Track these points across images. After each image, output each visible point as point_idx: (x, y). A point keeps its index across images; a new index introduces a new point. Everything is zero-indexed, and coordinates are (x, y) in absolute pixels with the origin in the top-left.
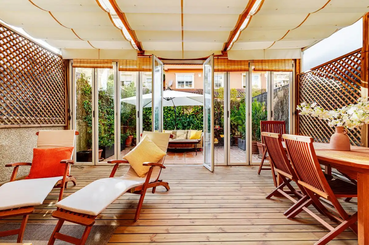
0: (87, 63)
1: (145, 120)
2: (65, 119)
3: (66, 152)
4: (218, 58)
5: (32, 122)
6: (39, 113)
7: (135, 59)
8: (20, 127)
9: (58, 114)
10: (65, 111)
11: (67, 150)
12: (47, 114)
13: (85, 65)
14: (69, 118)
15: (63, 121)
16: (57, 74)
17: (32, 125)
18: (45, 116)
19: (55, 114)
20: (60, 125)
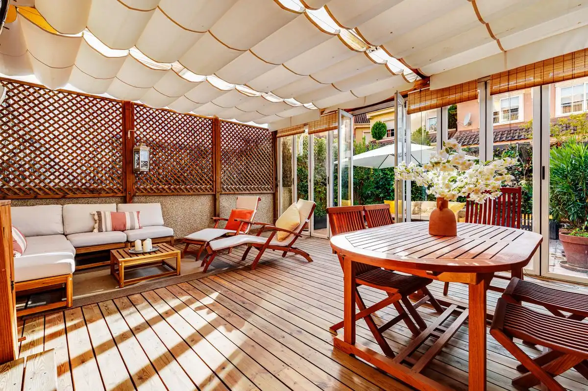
0: (286, 131)
1: (387, 186)
2: (273, 187)
3: (247, 214)
4: (421, 91)
5: (244, 189)
6: (249, 183)
7: (319, 119)
8: (235, 194)
9: (266, 183)
10: (273, 179)
11: (248, 213)
12: (256, 183)
13: (286, 133)
14: (277, 186)
15: (271, 189)
16: (266, 145)
17: (244, 192)
18: (254, 184)
19: (263, 183)
20: (268, 192)
